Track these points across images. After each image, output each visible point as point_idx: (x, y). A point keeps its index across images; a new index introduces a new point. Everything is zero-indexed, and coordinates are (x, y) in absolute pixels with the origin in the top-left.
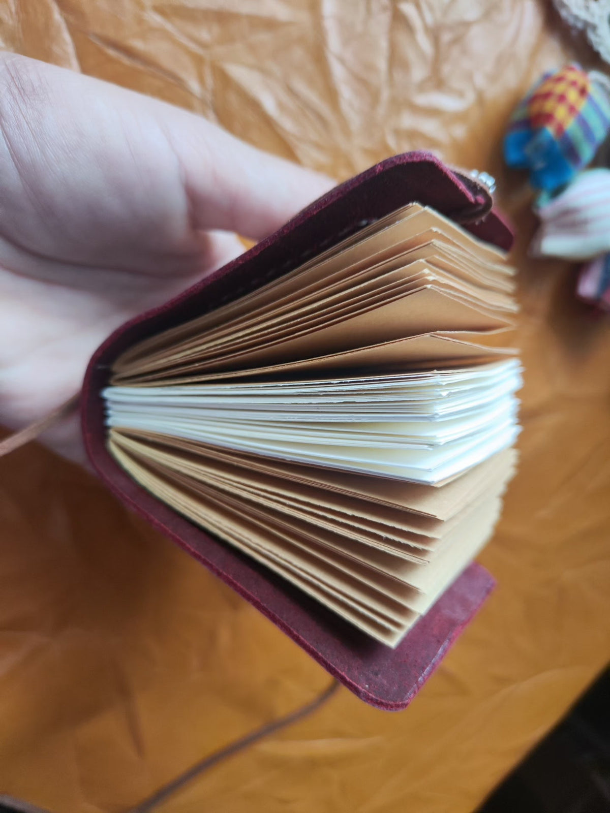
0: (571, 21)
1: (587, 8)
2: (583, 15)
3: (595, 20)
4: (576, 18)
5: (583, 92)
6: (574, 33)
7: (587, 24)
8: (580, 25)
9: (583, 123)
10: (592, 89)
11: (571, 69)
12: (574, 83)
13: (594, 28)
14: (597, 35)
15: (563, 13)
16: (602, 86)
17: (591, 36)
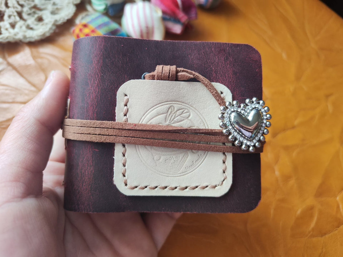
0: (52, 31)
1: (47, 24)
2: (50, 26)
3: (53, 21)
4: (51, 29)
5: (85, 26)
6: (57, 31)
7: (54, 24)
8: (54, 28)
9: (100, 26)
10: (84, 22)
11: (74, 31)
12: (81, 30)
13: (56, 21)
14: (60, 20)
15: (48, 35)
16: (83, 18)
17: (60, 23)
